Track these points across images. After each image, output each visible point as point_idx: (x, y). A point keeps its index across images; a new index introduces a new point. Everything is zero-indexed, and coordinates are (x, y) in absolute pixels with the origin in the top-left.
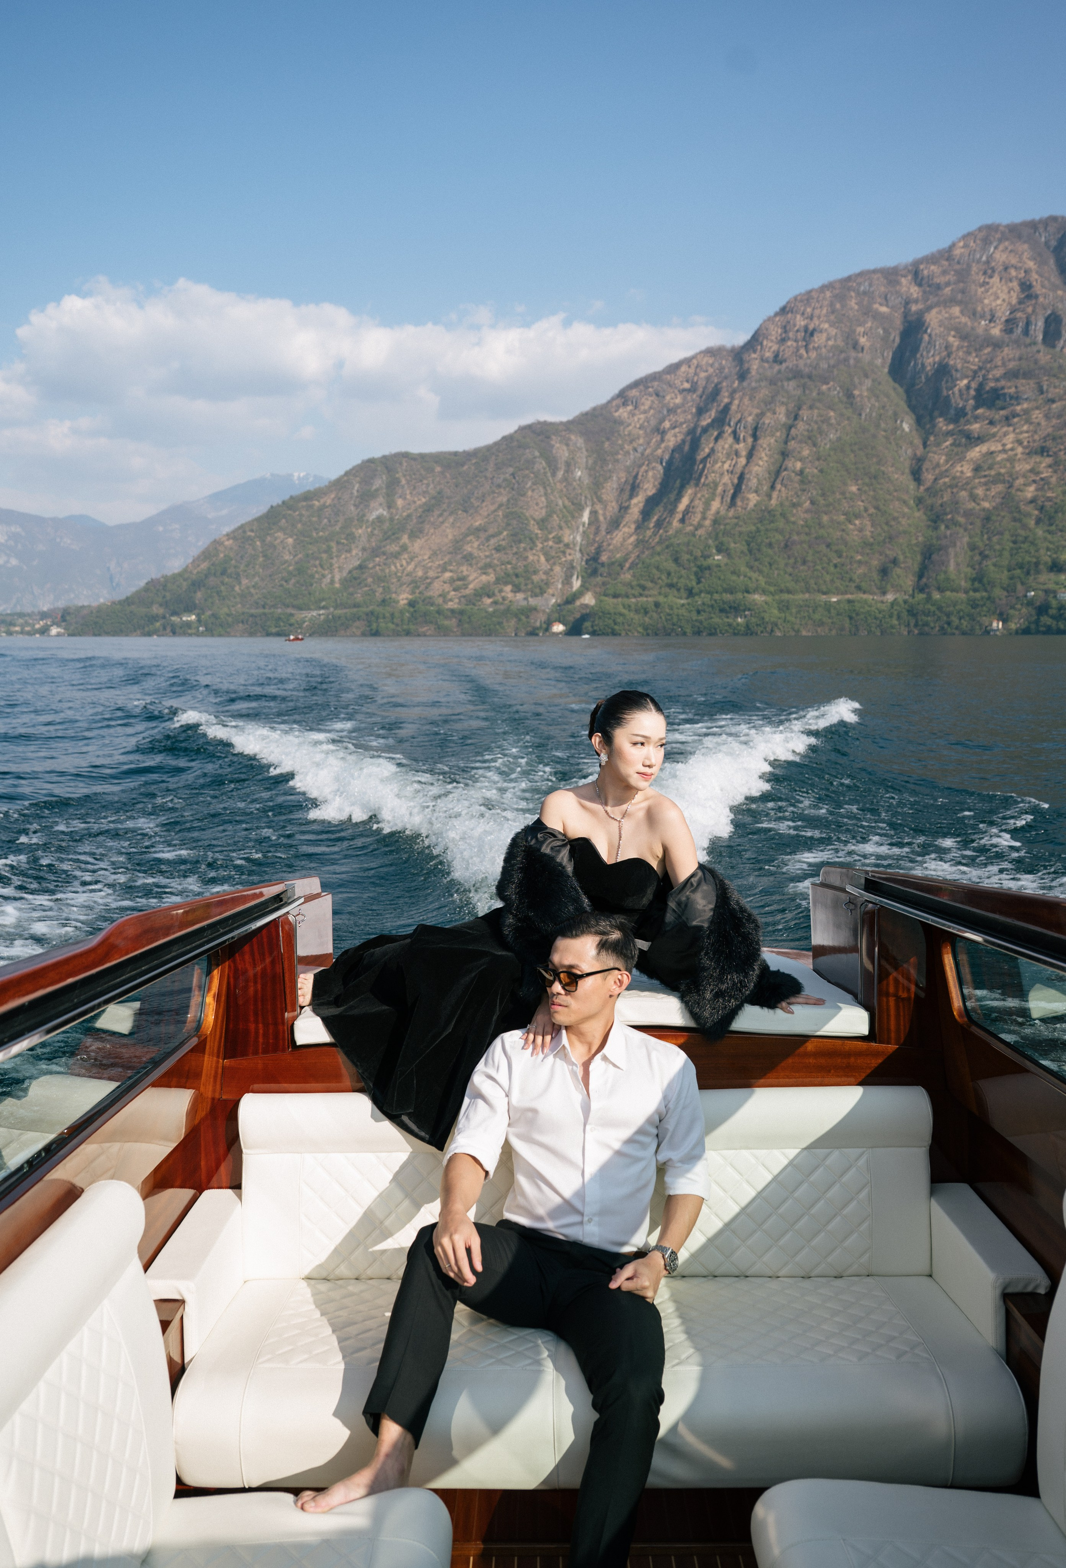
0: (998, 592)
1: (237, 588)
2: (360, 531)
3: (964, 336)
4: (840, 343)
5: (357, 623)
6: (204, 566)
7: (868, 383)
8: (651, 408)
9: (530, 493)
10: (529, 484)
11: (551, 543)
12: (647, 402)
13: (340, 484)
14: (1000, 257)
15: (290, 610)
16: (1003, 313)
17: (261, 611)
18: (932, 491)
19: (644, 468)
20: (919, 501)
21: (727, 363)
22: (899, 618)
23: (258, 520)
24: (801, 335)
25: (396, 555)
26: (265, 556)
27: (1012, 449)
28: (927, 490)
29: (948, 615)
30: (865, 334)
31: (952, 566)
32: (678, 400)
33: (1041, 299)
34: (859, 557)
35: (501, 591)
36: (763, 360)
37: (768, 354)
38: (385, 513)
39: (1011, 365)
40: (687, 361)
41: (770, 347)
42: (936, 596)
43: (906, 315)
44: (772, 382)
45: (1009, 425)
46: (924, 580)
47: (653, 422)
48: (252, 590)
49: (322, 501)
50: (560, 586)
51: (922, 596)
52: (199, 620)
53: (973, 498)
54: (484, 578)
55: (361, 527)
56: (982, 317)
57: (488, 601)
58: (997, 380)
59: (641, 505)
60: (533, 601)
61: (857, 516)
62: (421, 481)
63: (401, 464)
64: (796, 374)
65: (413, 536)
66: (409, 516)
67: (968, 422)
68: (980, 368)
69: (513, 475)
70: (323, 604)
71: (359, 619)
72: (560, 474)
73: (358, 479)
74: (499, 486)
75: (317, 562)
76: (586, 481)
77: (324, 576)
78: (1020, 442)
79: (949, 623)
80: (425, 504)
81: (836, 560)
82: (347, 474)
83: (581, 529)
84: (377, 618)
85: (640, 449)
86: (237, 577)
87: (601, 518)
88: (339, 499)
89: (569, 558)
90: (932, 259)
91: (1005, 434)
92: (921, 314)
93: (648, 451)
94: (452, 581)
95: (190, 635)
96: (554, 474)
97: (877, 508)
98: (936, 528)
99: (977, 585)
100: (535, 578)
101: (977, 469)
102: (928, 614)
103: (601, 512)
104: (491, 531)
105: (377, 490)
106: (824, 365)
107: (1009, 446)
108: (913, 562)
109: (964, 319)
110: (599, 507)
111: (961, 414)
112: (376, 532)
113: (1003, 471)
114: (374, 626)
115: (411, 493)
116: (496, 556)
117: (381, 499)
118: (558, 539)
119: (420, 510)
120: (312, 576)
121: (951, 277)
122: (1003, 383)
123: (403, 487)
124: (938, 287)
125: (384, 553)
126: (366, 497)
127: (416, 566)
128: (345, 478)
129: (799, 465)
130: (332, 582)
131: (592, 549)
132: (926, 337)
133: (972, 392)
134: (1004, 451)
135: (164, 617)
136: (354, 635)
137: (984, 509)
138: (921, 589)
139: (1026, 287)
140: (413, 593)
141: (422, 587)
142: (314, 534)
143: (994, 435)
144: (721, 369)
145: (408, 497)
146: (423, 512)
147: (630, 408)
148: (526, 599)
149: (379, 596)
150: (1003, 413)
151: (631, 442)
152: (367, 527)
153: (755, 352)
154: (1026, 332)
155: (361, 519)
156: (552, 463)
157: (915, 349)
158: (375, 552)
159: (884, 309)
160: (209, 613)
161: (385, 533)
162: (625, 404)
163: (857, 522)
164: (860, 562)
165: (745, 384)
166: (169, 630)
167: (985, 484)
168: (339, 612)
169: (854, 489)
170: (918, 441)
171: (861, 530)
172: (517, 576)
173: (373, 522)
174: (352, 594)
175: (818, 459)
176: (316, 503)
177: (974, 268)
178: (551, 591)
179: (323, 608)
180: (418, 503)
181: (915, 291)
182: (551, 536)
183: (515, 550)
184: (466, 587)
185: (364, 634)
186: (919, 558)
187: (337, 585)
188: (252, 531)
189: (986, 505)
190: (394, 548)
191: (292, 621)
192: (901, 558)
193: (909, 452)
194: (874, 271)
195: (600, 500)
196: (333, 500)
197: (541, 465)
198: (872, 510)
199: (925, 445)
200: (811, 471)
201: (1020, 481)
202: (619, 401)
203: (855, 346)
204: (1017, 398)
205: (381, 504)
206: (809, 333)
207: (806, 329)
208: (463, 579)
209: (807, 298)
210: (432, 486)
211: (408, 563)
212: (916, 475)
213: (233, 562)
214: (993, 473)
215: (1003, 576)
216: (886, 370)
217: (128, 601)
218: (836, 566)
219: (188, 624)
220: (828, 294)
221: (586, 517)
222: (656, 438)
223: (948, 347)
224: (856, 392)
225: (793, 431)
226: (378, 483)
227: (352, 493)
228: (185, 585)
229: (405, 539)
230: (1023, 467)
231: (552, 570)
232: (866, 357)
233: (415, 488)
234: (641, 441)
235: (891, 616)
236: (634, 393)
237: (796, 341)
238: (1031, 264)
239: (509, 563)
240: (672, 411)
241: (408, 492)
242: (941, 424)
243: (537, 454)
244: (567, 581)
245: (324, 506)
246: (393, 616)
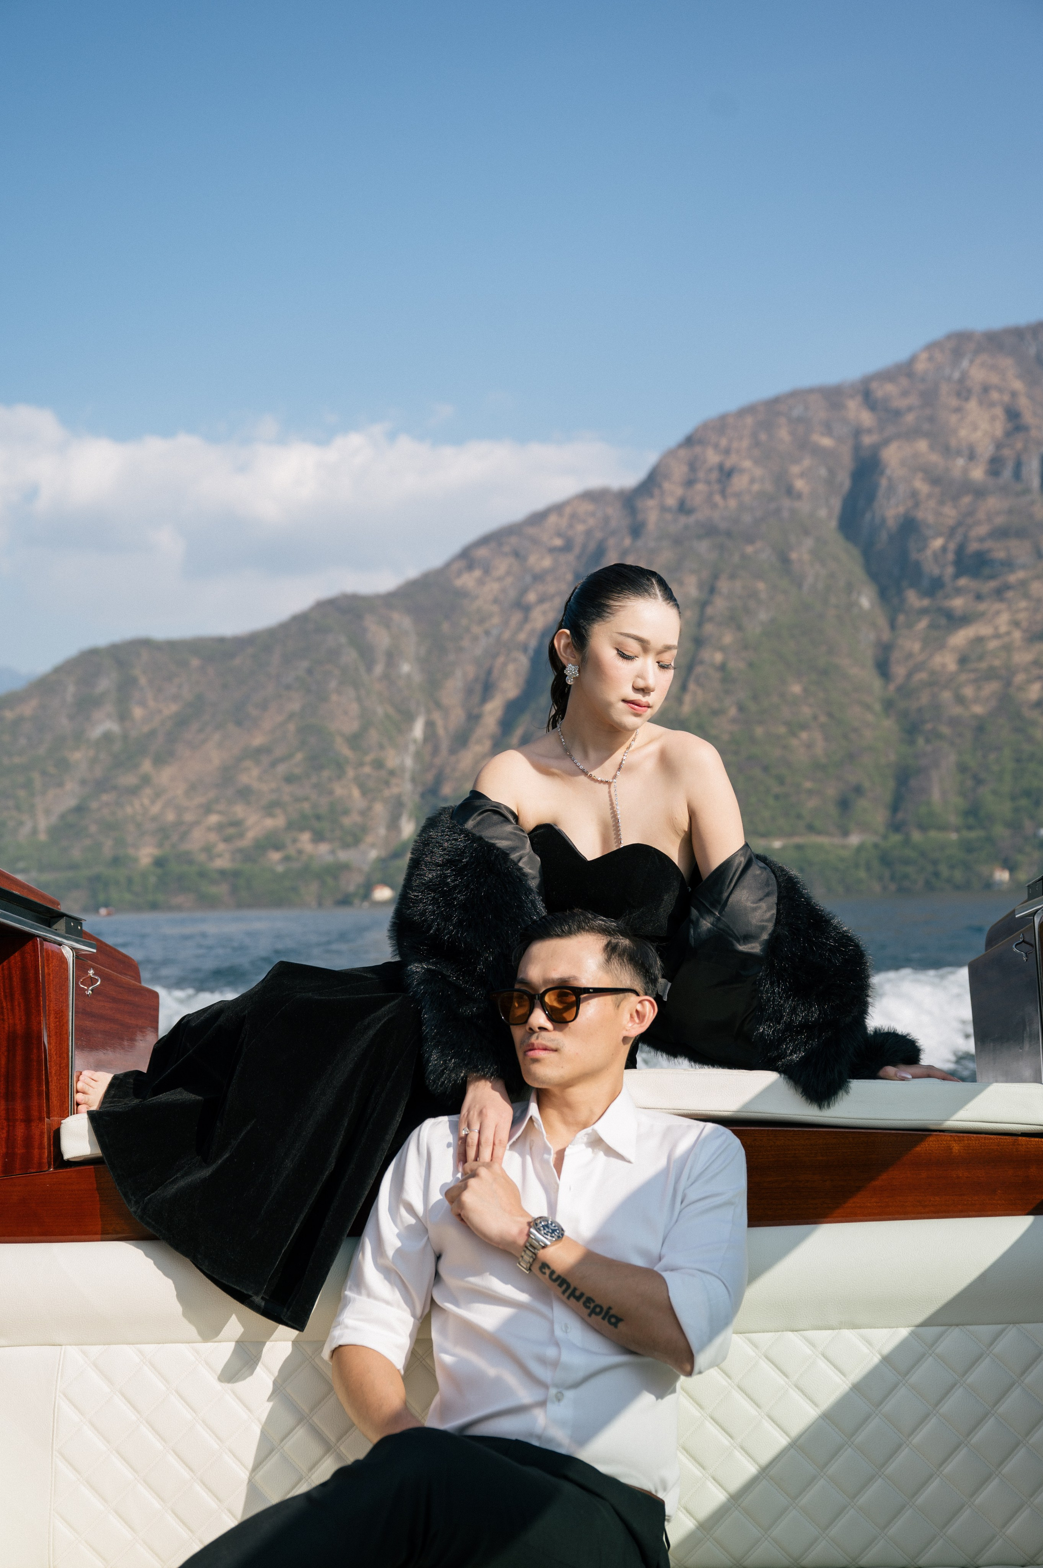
0: (1000, 831)
2: (78, 755)
3: (935, 480)
4: (769, 487)
7: (809, 543)
8: (508, 573)
9: (334, 697)
10: (333, 684)
11: (367, 770)
12: (502, 566)
14: (978, 374)
16: (986, 450)
18: (905, 691)
19: (501, 660)
20: (888, 705)
21: (615, 514)
22: (868, 868)
24: (714, 475)
25: (134, 791)
27: (1008, 633)
28: (900, 689)
29: (935, 863)
30: (802, 475)
31: (936, 795)
32: (547, 562)
33: (1034, 433)
34: (808, 785)
35: (295, 841)
36: (664, 509)
37: (671, 502)
38: (116, 727)
39: (999, 520)
40: (558, 508)
41: (672, 492)
42: (916, 836)
43: (857, 448)
44: (677, 541)
45: (1002, 600)
46: (900, 815)
47: (512, 594)
49: (19, 710)
50: (382, 831)
51: (896, 838)
53: (960, 700)
54: (269, 823)
55: (79, 749)
56: (959, 453)
57: (275, 856)
58: (982, 540)
59: (499, 713)
60: (343, 856)
61: (804, 727)
62: (170, 679)
63: (139, 655)
64: (709, 531)
65: (160, 761)
66: (153, 733)
67: (947, 597)
68: (959, 524)
69: (310, 672)
72: (379, 669)
73: (74, 678)
74: (288, 687)
75: (12, 803)
76: (418, 678)
77: (21, 823)
78: (1016, 624)
79: (936, 874)
80: (176, 714)
81: (776, 789)
82: (57, 669)
83: (412, 748)
85: (495, 632)
87: (441, 731)
88: (45, 707)
89: (395, 790)
90: (887, 376)
91: (998, 613)
92: (875, 450)
93: (506, 635)
94: (220, 828)
96: (369, 669)
97: (830, 715)
98: (912, 742)
99: (971, 820)
100: (347, 821)
101: (963, 661)
102: (907, 862)
103: (440, 723)
104: (279, 752)
105: (103, 694)
106: (747, 518)
107: (1003, 629)
108: (884, 790)
109: (934, 458)
110: (437, 716)
111: (935, 587)
112: (102, 756)
113: (997, 663)
115: (155, 698)
116: (287, 789)
117: (109, 707)
118: (379, 764)
119: (170, 723)
121: (913, 400)
122: (988, 544)
123: (143, 689)
124: (897, 414)
125: (115, 788)
126: (86, 705)
127: (165, 807)
128: (55, 676)
129: (718, 657)
130: (34, 832)
131: (430, 777)
132: (884, 482)
133: (951, 556)
134: (997, 636)
137: (976, 717)
138: (896, 827)
139: (1013, 415)
140: (160, 845)
141: (175, 838)
143: (982, 614)
144: (606, 519)
145: (151, 703)
146: (174, 725)
147: (477, 573)
148: (333, 852)
149: (108, 848)
150: (993, 584)
151: (481, 621)
152: (88, 750)
153: (652, 496)
154: (1017, 474)
155: (79, 737)
156: (366, 653)
157: (871, 497)
158: (101, 786)
159: (826, 442)
161: (116, 757)
162: (470, 567)
163: (804, 735)
164: (810, 792)
165: (640, 543)
167: (976, 681)
169: (796, 689)
170: (882, 621)
171: (809, 746)
172: (318, 818)
173: (98, 741)
174: (66, 850)
175: (746, 647)
176: (10, 713)
177: (944, 388)
178: (369, 839)
180: (166, 712)
181: (866, 418)
182: (368, 758)
183: (314, 779)
184: (241, 835)
186: (891, 784)
187: (44, 837)
189: (978, 709)
190: (129, 779)
192: (867, 784)
193: (872, 636)
194: (811, 391)
195: (438, 705)
196: (35, 709)
197: (350, 656)
198: (823, 719)
199: (893, 626)
200: (737, 665)
201: (1020, 678)
202: (461, 564)
203: (790, 491)
204: (1009, 565)
205: (109, 715)
206: (726, 474)
207: (721, 467)
208: (237, 823)
209: (721, 424)
210: (186, 687)
211: (153, 802)
212: (883, 668)
214: (983, 665)
215: (1005, 809)
216: (833, 524)
218: (777, 797)
220: (749, 420)
221: (418, 730)
222: (516, 617)
223: (914, 494)
224: (794, 556)
225: (709, 611)
226: (105, 683)
227: (65, 698)
229: (147, 766)
230: (1022, 657)
231: (369, 808)
232: (804, 507)
233: (160, 691)
234: (496, 620)
235: (857, 866)
236: (482, 552)
237: (708, 483)
238: (1018, 385)
239: (306, 799)
240: (538, 578)
241: (150, 696)
242: (913, 599)
243: (343, 640)
244: (394, 824)
245: (19, 721)
246: (130, 881)
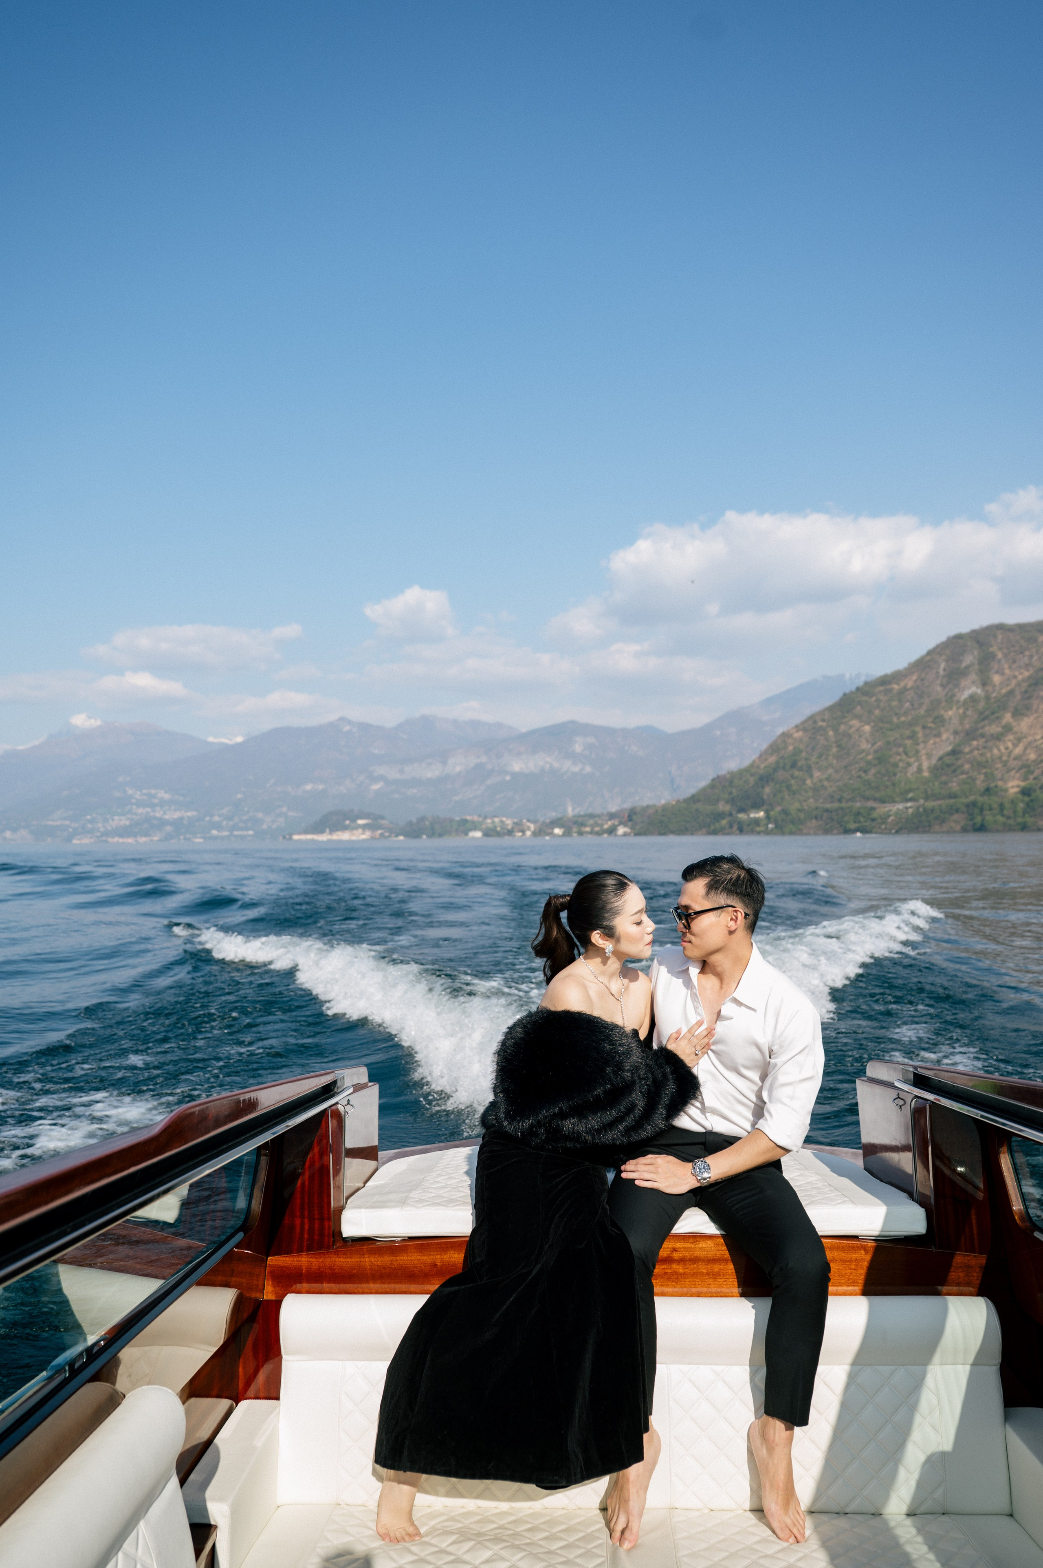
1: (809, 782)
2: (950, 713)
5: (956, 816)
6: (772, 759)
13: (923, 665)
15: (870, 804)
17: (836, 805)
23: (830, 709)
25: (999, 737)
26: (839, 746)
38: (979, 691)
48: (826, 783)
49: (902, 684)
52: (768, 817)
55: (951, 709)
62: (1022, 653)
63: (995, 636)
65: (1018, 713)
66: (1011, 693)
70: (911, 795)
71: (957, 811)
73: (944, 657)
75: (901, 750)
77: (909, 765)
80: (1030, 677)
82: (929, 653)
84: (982, 810)
86: (809, 770)
88: (922, 680)
95: (759, 833)
105: (968, 667)
112: (969, 713)
114: (978, 819)
115: (1010, 667)
117: (973, 676)
119: (1025, 685)
120: (895, 765)
123: (999, 661)
125: (982, 736)
126: (954, 676)
127: (1025, 749)
128: (928, 658)
130: (920, 770)
135: (731, 815)
136: (951, 832)
140: (1025, 779)
141: (1037, 772)
142: (895, 720)
145: (1007, 671)
146: (1030, 686)
149: (980, 782)
152: (958, 708)
155: (950, 700)
158: (971, 735)
160: (778, 809)
161: (981, 713)
166: (735, 827)
168: (930, 804)
173: (965, 702)
174: (946, 783)
176: (896, 687)
179: (911, 800)
180: (1020, 677)
185: (964, 830)
187: (926, 774)
188: (823, 720)
190: (994, 729)
191: (875, 815)
196: (916, 681)
205: (973, 682)
210: (1035, 657)
211: (1015, 746)
213: (804, 754)
217: (694, 799)
219: (757, 822)
226: (969, 659)
227: (938, 673)
228: (752, 780)
229: (1008, 718)
233: (1014, 661)
241: (1006, 666)
245: (905, 689)
246: (1002, 806)
